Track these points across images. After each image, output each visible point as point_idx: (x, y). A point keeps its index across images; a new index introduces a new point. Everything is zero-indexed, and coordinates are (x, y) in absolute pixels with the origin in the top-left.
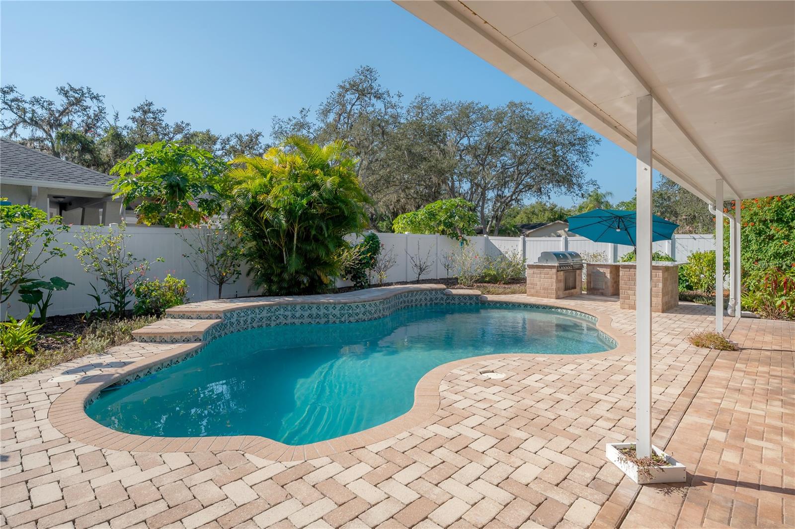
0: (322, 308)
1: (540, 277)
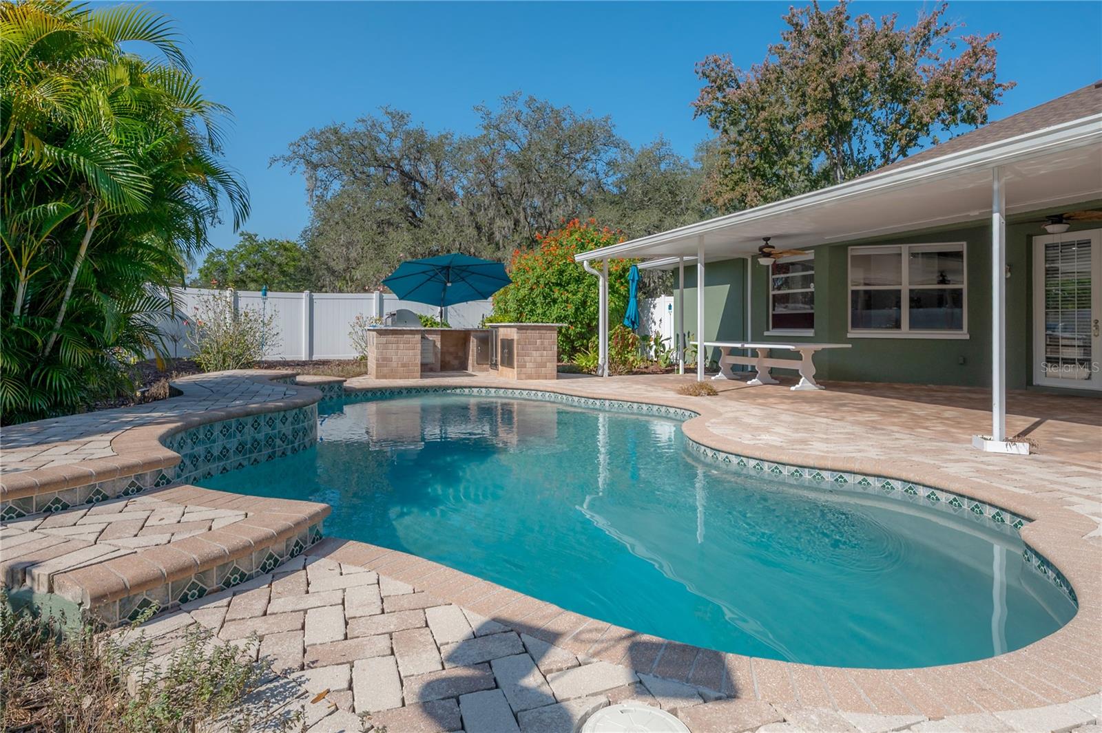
0: (262, 423)
1: (398, 349)
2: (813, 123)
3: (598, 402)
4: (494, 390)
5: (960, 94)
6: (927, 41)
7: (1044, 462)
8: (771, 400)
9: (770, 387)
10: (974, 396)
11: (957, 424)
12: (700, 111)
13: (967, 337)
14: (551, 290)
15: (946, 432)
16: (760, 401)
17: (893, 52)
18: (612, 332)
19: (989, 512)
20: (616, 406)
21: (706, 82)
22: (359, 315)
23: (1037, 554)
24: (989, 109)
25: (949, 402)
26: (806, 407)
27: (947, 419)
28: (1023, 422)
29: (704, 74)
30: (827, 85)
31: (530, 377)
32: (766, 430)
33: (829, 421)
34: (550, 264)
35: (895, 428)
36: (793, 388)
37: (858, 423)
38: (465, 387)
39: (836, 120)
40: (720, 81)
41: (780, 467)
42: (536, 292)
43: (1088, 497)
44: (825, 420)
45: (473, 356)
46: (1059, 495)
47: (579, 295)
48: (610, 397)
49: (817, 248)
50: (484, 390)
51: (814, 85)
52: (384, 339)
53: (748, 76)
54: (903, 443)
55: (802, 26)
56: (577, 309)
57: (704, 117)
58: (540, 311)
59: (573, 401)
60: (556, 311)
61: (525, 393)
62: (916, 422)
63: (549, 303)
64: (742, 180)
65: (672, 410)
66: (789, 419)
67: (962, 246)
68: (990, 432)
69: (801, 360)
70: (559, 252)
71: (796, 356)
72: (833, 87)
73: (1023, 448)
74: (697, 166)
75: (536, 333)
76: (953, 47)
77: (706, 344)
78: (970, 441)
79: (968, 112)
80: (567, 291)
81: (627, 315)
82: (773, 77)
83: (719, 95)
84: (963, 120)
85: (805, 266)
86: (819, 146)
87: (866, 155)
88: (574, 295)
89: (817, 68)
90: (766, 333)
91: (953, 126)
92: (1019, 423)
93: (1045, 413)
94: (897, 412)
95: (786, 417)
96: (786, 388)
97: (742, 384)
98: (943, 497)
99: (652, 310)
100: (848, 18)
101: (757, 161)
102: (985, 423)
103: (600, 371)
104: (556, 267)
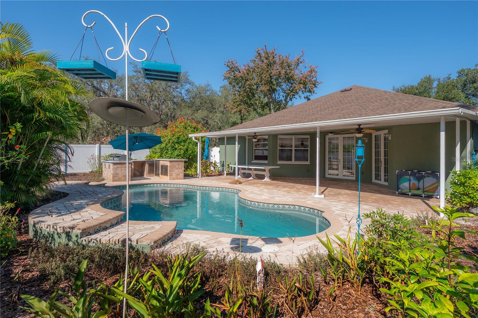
1: (122, 170)
2: (265, 88)
3: (204, 188)
4: (163, 185)
5: (307, 84)
6: (298, 64)
7: (327, 199)
8: (259, 185)
9: (256, 180)
10: (311, 181)
11: (308, 190)
12: (226, 78)
13: (309, 163)
14: (174, 145)
15: (306, 193)
16: (255, 185)
17: (289, 67)
18: (202, 161)
19: (316, 211)
20: (211, 189)
21: (228, 69)
22: (92, 155)
23: (325, 218)
24: (315, 89)
25: (305, 183)
26: (269, 187)
27: (306, 189)
28: (323, 189)
29: (227, 65)
30: (269, 77)
31: (174, 179)
32: (262, 194)
33: (277, 191)
34: (174, 135)
35: (294, 192)
36: (263, 180)
37: (284, 191)
38: (152, 184)
39: (272, 88)
40: (233, 69)
41: (269, 205)
42: (169, 145)
43: (335, 207)
44: (275, 191)
45: (147, 171)
46: (329, 206)
47: (185, 147)
48: (209, 186)
49: (269, 135)
50: (159, 185)
51: (265, 75)
52: (116, 166)
53: (242, 68)
54: (296, 196)
55: (261, 54)
56: (185, 152)
57: (227, 80)
58: (170, 152)
59: (195, 187)
60: (176, 153)
61: (175, 185)
62: (298, 190)
63: (174, 149)
64: (240, 104)
65: (230, 190)
66: (266, 191)
67: (308, 137)
68: (316, 192)
69: (265, 171)
70: (177, 130)
71: (264, 170)
72: (271, 77)
73: (323, 196)
74: (220, 94)
75: (176, 163)
76: (305, 67)
77: (238, 166)
78: (311, 195)
79: (309, 89)
80: (180, 145)
81: (205, 155)
82: (252, 70)
83: (233, 73)
84: (308, 91)
85: (265, 140)
86: (265, 95)
87: (280, 99)
88: (183, 147)
89: (266, 70)
90: (252, 162)
91: (305, 93)
92: (322, 189)
93: (328, 186)
94: (293, 187)
95: (265, 190)
96: (261, 180)
97: (247, 179)
98: (307, 209)
99: (211, 152)
100: (276, 55)
101: (245, 99)
102: (315, 189)
103: (198, 176)
104: (177, 136)
